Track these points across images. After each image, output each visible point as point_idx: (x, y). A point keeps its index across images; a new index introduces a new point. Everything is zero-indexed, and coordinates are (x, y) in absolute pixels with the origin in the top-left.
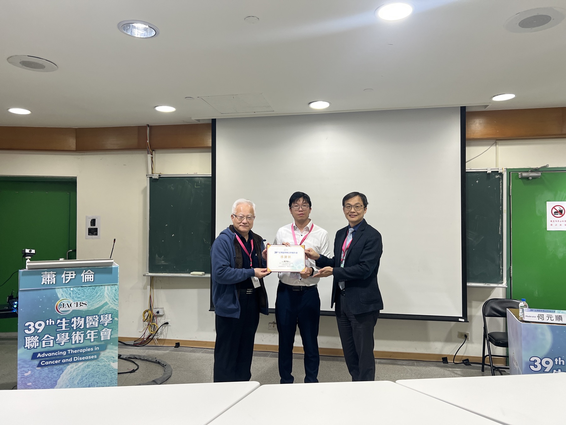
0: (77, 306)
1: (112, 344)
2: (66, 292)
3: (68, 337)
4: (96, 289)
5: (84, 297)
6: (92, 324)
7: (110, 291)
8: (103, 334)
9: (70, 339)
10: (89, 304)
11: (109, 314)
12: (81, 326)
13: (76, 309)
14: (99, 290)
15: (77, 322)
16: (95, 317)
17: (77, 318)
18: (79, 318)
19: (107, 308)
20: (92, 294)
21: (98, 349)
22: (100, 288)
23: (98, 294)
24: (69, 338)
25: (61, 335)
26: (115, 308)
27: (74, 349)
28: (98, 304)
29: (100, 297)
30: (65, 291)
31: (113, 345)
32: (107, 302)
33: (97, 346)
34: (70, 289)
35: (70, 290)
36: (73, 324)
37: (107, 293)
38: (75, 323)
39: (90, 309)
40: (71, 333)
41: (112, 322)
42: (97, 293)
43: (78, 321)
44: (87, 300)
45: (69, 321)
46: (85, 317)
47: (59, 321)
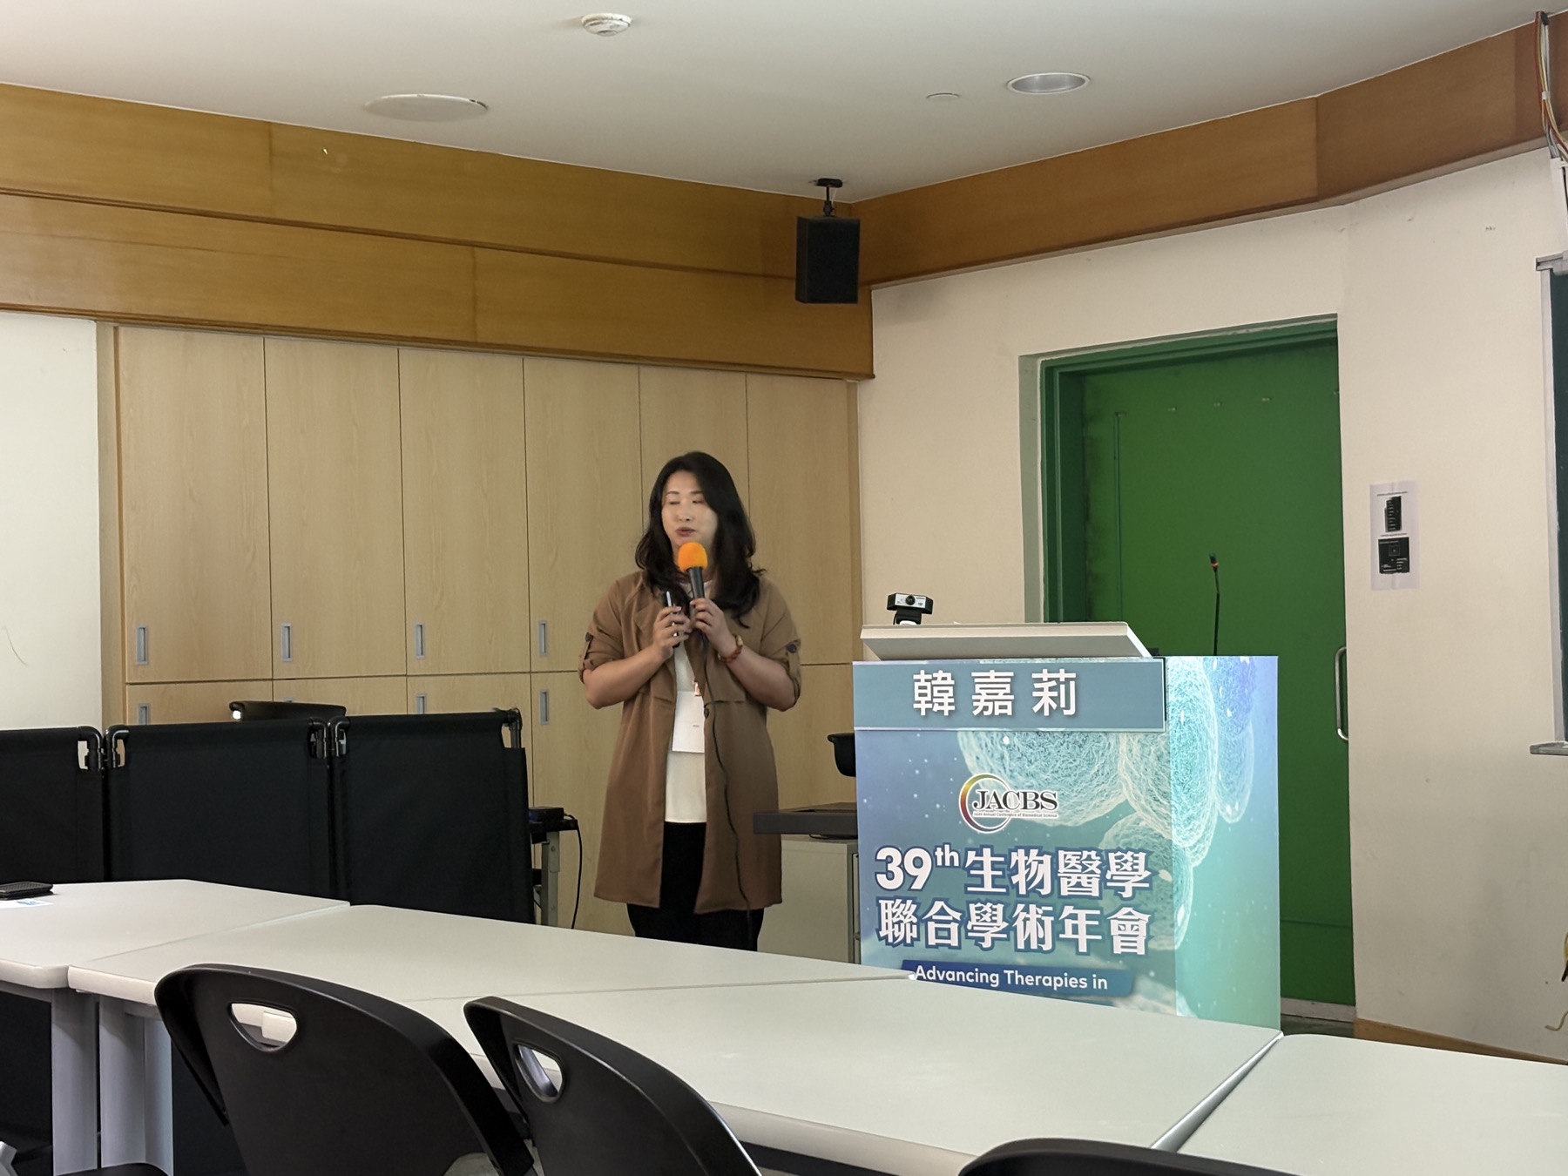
0: (1025, 807)
1: (1152, 974)
2: (989, 749)
3: (1004, 920)
4: (1087, 746)
5: (1048, 776)
6: (1079, 885)
7: (1139, 759)
8: (1120, 929)
9: (1011, 930)
10: (1065, 804)
11: (1137, 852)
12: (1041, 885)
13: (1021, 817)
14: (1097, 752)
15: (1028, 866)
16: (1089, 858)
17: (1027, 854)
18: (1034, 852)
19: (1129, 829)
20: (1075, 764)
21: (1103, 983)
22: (1102, 745)
23: (1096, 768)
24: (1006, 924)
25: (982, 908)
26: (1158, 831)
27: (1025, 970)
28: (1095, 806)
29: (1101, 779)
30: (986, 746)
31: (1155, 979)
32: (1127, 800)
33: (1101, 973)
34: (1001, 739)
35: (1001, 745)
36: (1017, 873)
37: (1127, 765)
38: (1022, 871)
39: (1070, 820)
40: (1012, 906)
41: (1151, 885)
42: (1091, 763)
43: (1030, 864)
44: (1058, 786)
45: (1002, 859)
46: (1053, 851)
47: (972, 857)
